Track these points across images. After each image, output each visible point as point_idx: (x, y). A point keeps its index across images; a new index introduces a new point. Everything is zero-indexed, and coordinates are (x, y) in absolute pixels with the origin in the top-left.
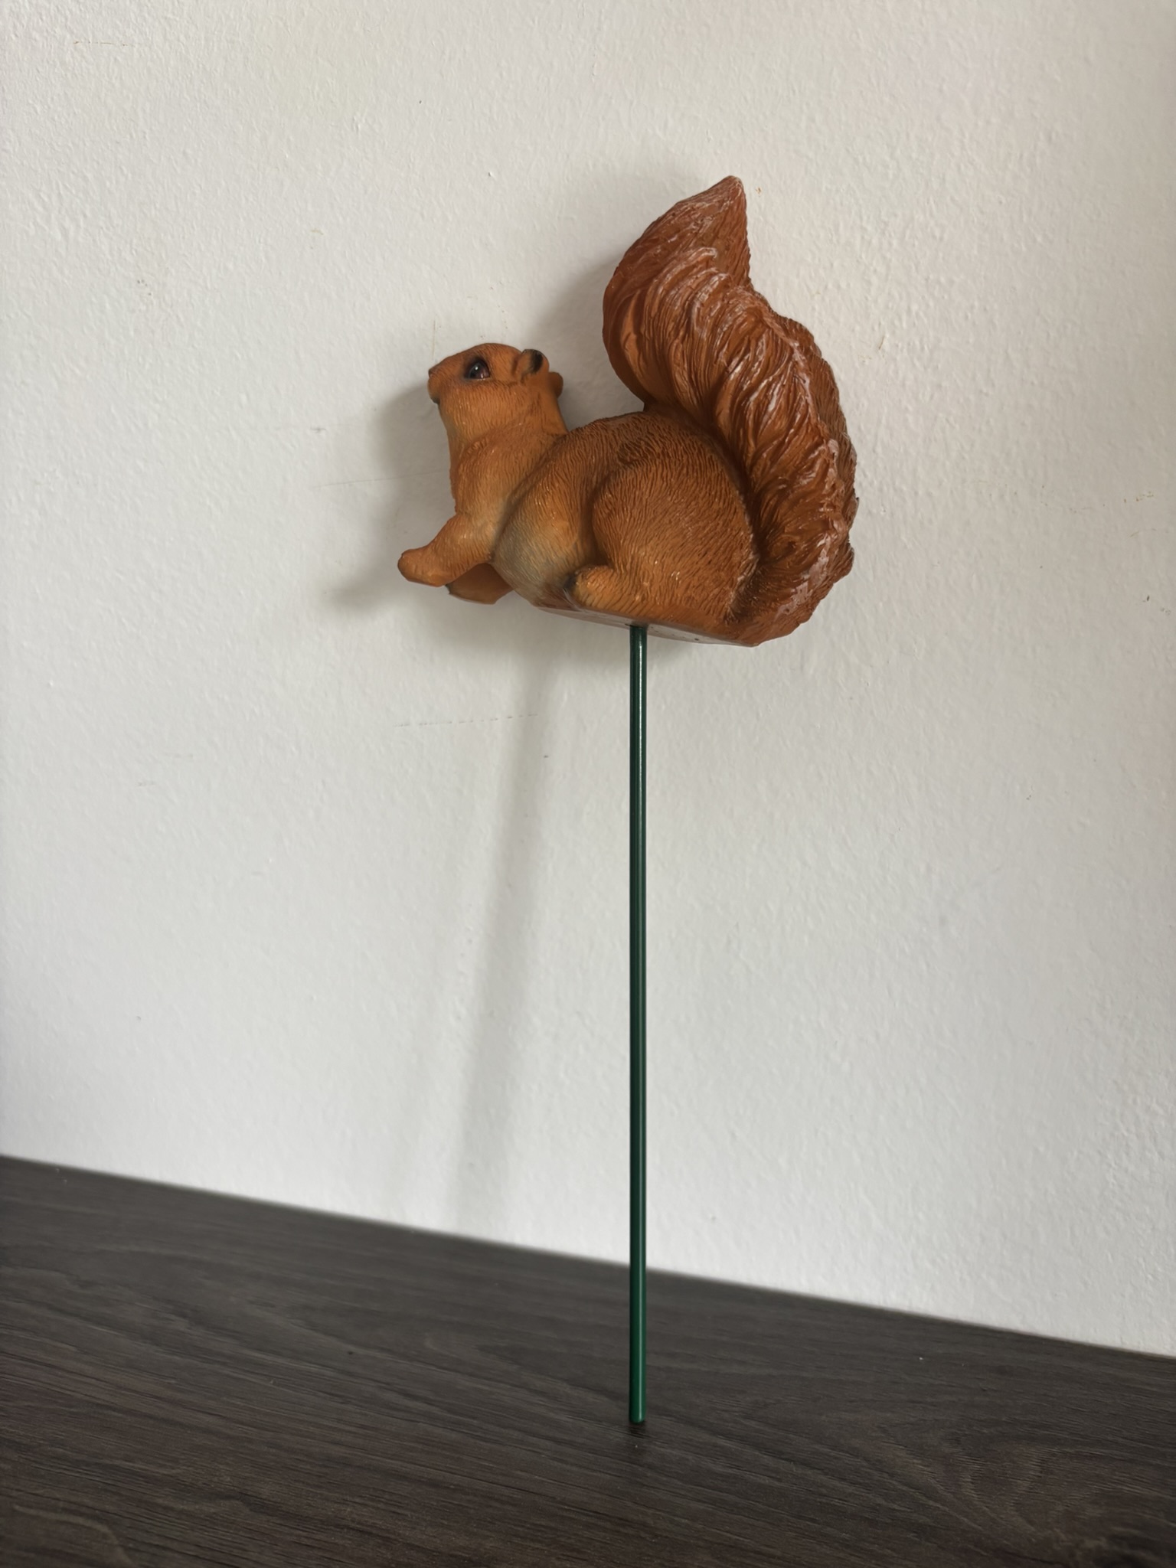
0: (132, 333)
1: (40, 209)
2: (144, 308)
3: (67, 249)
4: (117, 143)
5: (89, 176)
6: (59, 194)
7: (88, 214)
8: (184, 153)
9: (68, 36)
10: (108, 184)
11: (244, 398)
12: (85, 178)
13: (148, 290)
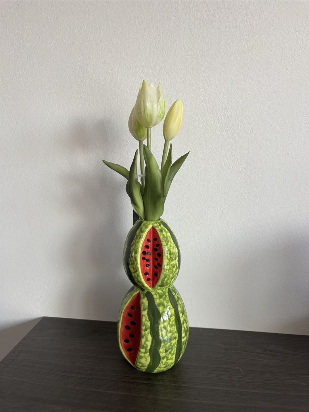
0: (244, 183)
1: (228, 163)
2: (246, 179)
3: (233, 169)
4: (244, 153)
5: (239, 158)
6: (232, 161)
7: (237, 164)
8: (257, 156)
9: (236, 136)
10: (242, 159)
11: (264, 194)
12: (238, 159)
13: (247, 176)
